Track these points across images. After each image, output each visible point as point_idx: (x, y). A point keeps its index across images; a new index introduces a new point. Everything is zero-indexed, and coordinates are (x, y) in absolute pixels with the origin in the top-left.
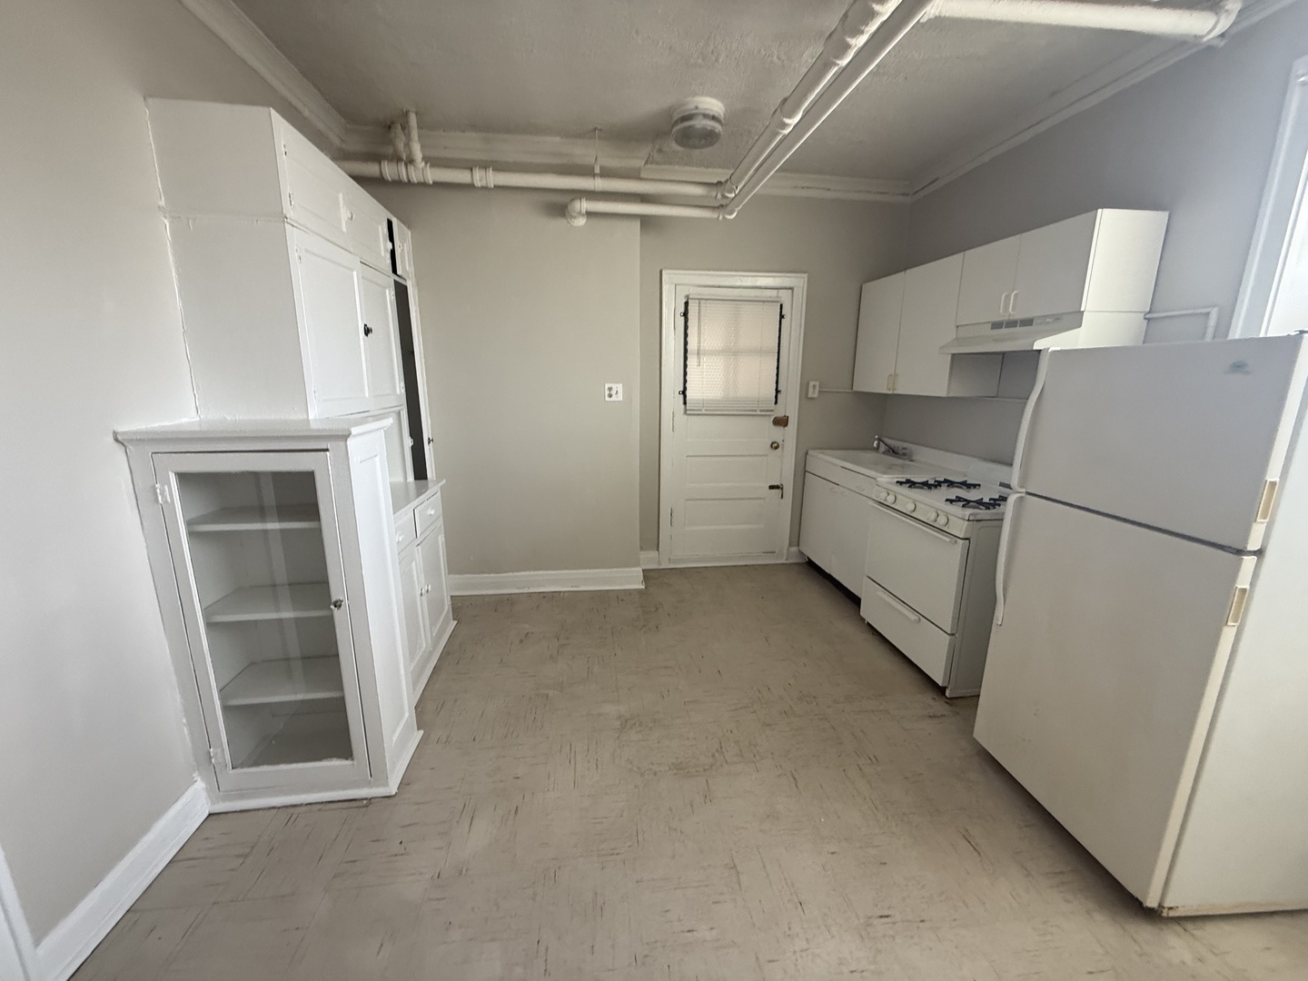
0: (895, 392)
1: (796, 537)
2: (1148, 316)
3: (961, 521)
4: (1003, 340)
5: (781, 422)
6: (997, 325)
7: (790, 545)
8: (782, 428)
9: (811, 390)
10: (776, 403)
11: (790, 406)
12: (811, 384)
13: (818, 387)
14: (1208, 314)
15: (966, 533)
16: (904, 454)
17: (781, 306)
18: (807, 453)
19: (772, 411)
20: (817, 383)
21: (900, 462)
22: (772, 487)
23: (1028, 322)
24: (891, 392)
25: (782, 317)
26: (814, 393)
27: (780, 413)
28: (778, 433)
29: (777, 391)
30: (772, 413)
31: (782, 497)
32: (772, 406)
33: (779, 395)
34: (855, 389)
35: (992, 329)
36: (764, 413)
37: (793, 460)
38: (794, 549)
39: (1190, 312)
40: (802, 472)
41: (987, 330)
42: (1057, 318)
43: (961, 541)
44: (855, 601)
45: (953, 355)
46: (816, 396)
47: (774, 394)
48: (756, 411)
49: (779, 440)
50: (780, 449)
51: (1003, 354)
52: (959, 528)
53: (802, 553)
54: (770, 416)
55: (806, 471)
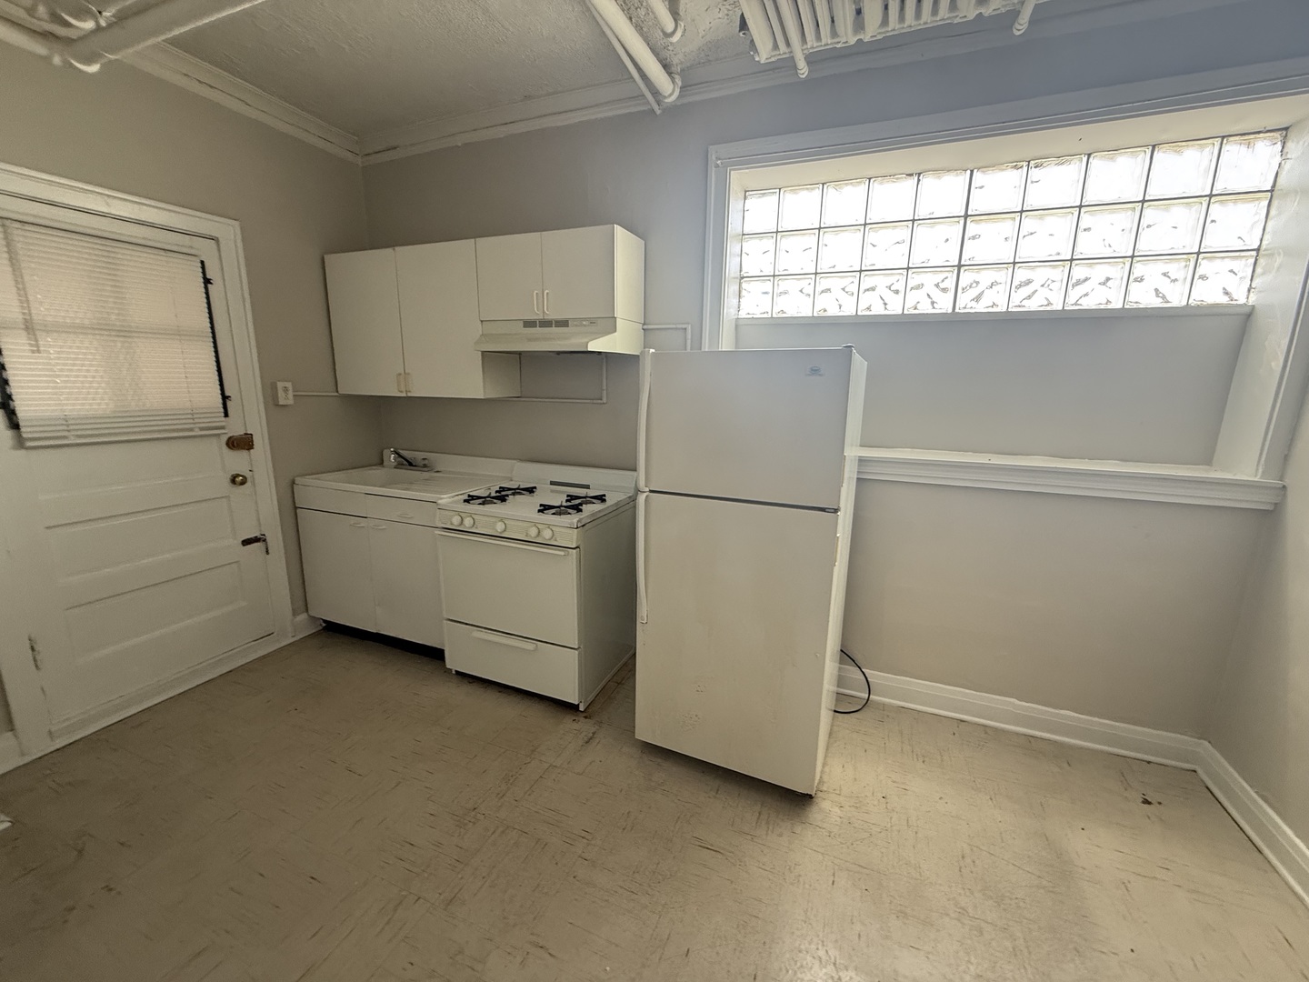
0: (409, 395)
1: (302, 600)
2: (645, 327)
3: (570, 531)
4: (536, 339)
5: (241, 443)
6: (529, 324)
7: (295, 613)
8: (244, 453)
9: (281, 393)
10: (226, 415)
11: (251, 416)
12: (280, 385)
13: (291, 389)
14: (685, 329)
15: (577, 542)
16: (425, 466)
17: (202, 262)
18: (293, 482)
19: (223, 428)
20: (289, 385)
21: (426, 475)
22: (246, 542)
23: (563, 323)
24: (404, 395)
25: (207, 281)
26: (286, 398)
27: (236, 430)
28: (238, 462)
29: (225, 398)
30: (223, 431)
31: (267, 552)
32: (221, 420)
33: (229, 403)
34: (342, 391)
35: (524, 327)
36: (209, 433)
37: (275, 498)
38: (302, 617)
39: (674, 326)
40: (292, 510)
41: (519, 327)
42: (592, 321)
43: (574, 551)
44: (436, 655)
45: (483, 352)
46: (291, 401)
47: (221, 401)
48: (191, 430)
49: (244, 470)
50: (248, 484)
51: (520, 353)
52: (571, 538)
53: (314, 619)
54: (218, 435)
55: (296, 508)
